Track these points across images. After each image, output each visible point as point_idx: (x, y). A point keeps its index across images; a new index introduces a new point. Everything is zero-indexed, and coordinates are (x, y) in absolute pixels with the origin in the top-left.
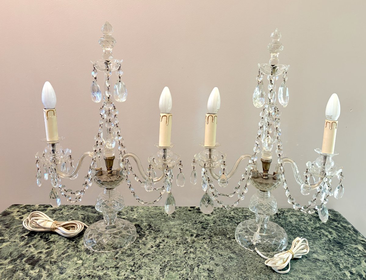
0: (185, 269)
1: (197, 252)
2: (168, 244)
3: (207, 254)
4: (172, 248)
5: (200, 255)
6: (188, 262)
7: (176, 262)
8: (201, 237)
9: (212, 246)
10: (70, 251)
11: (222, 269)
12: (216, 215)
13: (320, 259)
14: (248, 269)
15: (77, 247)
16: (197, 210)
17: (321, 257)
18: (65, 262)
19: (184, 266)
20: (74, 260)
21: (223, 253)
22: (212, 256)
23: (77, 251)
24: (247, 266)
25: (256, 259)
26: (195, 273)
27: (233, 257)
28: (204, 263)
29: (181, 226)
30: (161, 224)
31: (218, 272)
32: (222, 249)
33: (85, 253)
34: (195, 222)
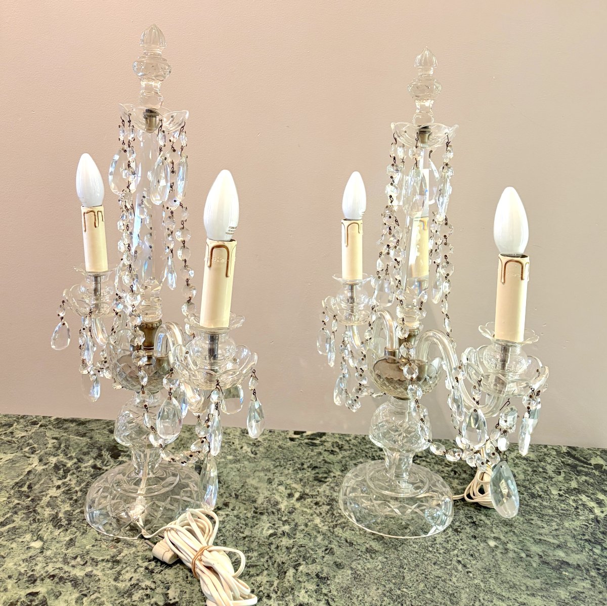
0: (265, 572)
1: (298, 534)
2: (235, 512)
3: (320, 538)
4: (244, 522)
5: (302, 542)
6: (276, 555)
7: (249, 554)
8: (309, 500)
9: (332, 522)
10: (18, 520)
11: (348, 576)
12: (348, 452)
13: (570, 562)
14: (407, 578)
15: (35, 511)
16: (309, 439)
17: (574, 559)
18: (5, 542)
19: (266, 566)
20: (24, 540)
21: (355, 539)
22: (329, 545)
23: (34, 520)
24: (405, 571)
25: (428, 555)
26: (287, 583)
27: (376, 549)
28: (310, 561)
29: (268, 474)
30: (225, 468)
31: (340, 582)
32: (353, 530)
33: (51, 526)
34: (300, 466)
